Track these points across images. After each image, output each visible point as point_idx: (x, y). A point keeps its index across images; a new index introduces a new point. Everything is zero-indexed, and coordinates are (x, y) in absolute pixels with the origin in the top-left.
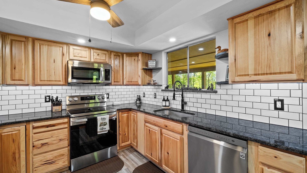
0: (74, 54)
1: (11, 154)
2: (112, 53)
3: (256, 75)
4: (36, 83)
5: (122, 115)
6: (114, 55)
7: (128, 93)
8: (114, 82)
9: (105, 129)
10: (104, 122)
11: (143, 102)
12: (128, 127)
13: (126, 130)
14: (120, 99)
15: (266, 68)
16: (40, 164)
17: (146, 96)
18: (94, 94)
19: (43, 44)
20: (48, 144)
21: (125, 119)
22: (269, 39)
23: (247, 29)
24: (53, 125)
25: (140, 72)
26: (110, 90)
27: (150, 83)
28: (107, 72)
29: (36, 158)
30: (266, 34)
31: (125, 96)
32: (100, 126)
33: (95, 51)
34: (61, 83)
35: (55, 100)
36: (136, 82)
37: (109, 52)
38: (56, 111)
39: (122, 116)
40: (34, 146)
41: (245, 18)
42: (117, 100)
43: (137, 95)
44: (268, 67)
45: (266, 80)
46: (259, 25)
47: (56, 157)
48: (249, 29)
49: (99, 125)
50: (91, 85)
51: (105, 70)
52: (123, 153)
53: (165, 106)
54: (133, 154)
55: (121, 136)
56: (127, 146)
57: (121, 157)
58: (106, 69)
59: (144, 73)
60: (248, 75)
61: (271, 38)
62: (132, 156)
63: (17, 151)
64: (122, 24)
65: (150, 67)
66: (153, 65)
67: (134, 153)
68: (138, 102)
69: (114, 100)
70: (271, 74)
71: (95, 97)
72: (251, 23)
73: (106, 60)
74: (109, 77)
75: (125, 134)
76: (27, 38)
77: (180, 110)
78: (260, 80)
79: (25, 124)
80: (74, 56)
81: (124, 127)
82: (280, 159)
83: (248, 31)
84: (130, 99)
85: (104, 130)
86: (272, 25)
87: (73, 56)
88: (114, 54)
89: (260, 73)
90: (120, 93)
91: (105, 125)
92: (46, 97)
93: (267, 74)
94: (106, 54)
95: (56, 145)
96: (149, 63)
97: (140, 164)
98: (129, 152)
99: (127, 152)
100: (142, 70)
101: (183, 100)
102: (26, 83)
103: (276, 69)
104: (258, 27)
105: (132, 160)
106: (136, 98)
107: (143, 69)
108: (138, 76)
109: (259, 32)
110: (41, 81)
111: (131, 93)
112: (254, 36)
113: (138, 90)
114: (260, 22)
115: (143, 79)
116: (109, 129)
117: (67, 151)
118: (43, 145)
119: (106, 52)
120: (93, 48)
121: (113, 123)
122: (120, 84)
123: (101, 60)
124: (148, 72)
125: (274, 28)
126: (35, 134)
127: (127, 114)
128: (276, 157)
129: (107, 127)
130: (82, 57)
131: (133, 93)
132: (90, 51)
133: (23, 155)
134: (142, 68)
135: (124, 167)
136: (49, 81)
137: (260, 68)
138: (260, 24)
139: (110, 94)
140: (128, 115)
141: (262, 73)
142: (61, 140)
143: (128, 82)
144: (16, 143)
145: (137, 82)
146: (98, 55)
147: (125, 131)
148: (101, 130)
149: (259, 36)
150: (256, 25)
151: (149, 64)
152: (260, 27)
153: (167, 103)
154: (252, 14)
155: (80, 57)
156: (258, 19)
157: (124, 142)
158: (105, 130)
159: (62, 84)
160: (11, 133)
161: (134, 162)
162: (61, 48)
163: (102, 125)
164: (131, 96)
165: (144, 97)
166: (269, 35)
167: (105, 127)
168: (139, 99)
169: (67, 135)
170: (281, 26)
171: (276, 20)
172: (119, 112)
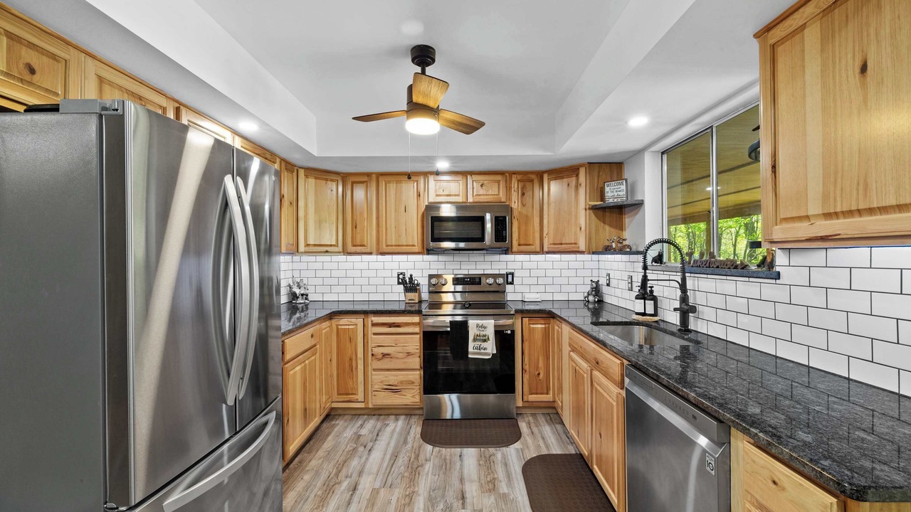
0: (436, 191)
1: (348, 359)
2: (513, 176)
3: (828, 216)
4: (381, 251)
5: (532, 326)
6: (518, 181)
7: (565, 273)
8: (519, 245)
9: (485, 349)
10: (482, 333)
11: (607, 299)
12: (548, 358)
13: (541, 364)
14: (542, 289)
15: (855, 192)
16: (381, 387)
17: (613, 283)
18: (481, 272)
19: (389, 182)
20: (392, 356)
21: (538, 337)
22: (864, 85)
23: (803, 60)
24: (398, 325)
25: (583, 217)
26: (518, 265)
27: (612, 246)
28: (500, 224)
29: (376, 375)
30: (854, 65)
31: (557, 281)
32: (475, 340)
33: (475, 177)
34: (416, 249)
35: (408, 281)
36: (571, 244)
37: (507, 175)
38: (410, 302)
39: (530, 327)
40: (372, 355)
41: (796, 22)
42: (534, 289)
43: (591, 281)
44: (861, 187)
45: (856, 236)
46: (833, 37)
47: (402, 382)
48: (806, 57)
49: (473, 338)
50: (475, 252)
51: (497, 218)
52: (531, 418)
53: (644, 314)
54: (552, 428)
55: (526, 376)
56: (542, 405)
57: (523, 426)
58: (498, 215)
59: (596, 219)
60: (807, 218)
61: (868, 79)
62: (547, 430)
63: (354, 357)
64: (482, 124)
65: (611, 200)
66: (619, 193)
67: (557, 426)
68: (591, 298)
69: (526, 289)
70: (871, 211)
71: (480, 278)
72: (812, 35)
73: (498, 195)
74: (504, 235)
75: (539, 374)
76: (369, 175)
77: (675, 329)
78: (839, 235)
79: (363, 316)
80: (437, 195)
81: (536, 355)
82: (784, 489)
83: (804, 67)
84: (572, 289)
85: (482, 351)
86: (872, 30)
87: (434, 195)
88: (519, 177)
89: (838, 210)
90: (542, 273)
91: (485, 341)
92: (398, 275)
93: (860, 212)
94: (498, 182)
95: (402, 361)
96: (607, 189)
97: (556, 450)
98: (546, 421)
99: (542, 419)
100: (588, 211)
101: (684, 299)
102: (369, 251)
103: (884, 193)
104: (830, 46)
105: (543, 438)
106: (588, 288)
107: (594, 208)
108: (579, 228)
109: (834, 63)
110: (387, 246)
111: (572, 273)
112: (820, 81)
113: (595, 265)
114: (837, 27)
115: (593, 236)
116: (495, 352)
117: (418, 377)
118: (385, 355)
119: (499, 178)
120: (472, 173)
121: (505, 340)
122: (534, 250)
123: (489, 197)
124: (607, 214)
125: (878, 42)
126: (375, 334)
127: (543, 326)
128: (774, 483)
129: (490, 348)
130: (450, 195)
131: (580, 273)
132: (465, 180)
133: (361, 367)
134: (587, 207)
135: (517, 445)
136: (399, 246)
137: (838, 193)
138: (837, 35)
139: (516, 275)
140: (545, 328)
141: (844, 209)
142: (409, 354)
143: (554, 244)
144: (353, 344)
145: (575, 244)
146: (482, 186)
147: (538, 367)
148: (476, 351)
149: (834, 77)
150: (826, 39)
151: (607, 192)
152: (837, 44)
153: (650, 304)
154: (814, 5)
155: (448, 195)
156: (830, 19)
157: (537, 394)
158: (485, 351)
159: (417, 251)
160: (347, 327)
161: (545, 443)
162: (416, 183)
163: (479, 340)
164: (572, 281)
165: (608, 285)
166: (864, 69)
167: (484, 345)
168: (596, 290)
169: (418, 347)
170: (900, 29)
171: (883, 9)
172: (522, 318)
